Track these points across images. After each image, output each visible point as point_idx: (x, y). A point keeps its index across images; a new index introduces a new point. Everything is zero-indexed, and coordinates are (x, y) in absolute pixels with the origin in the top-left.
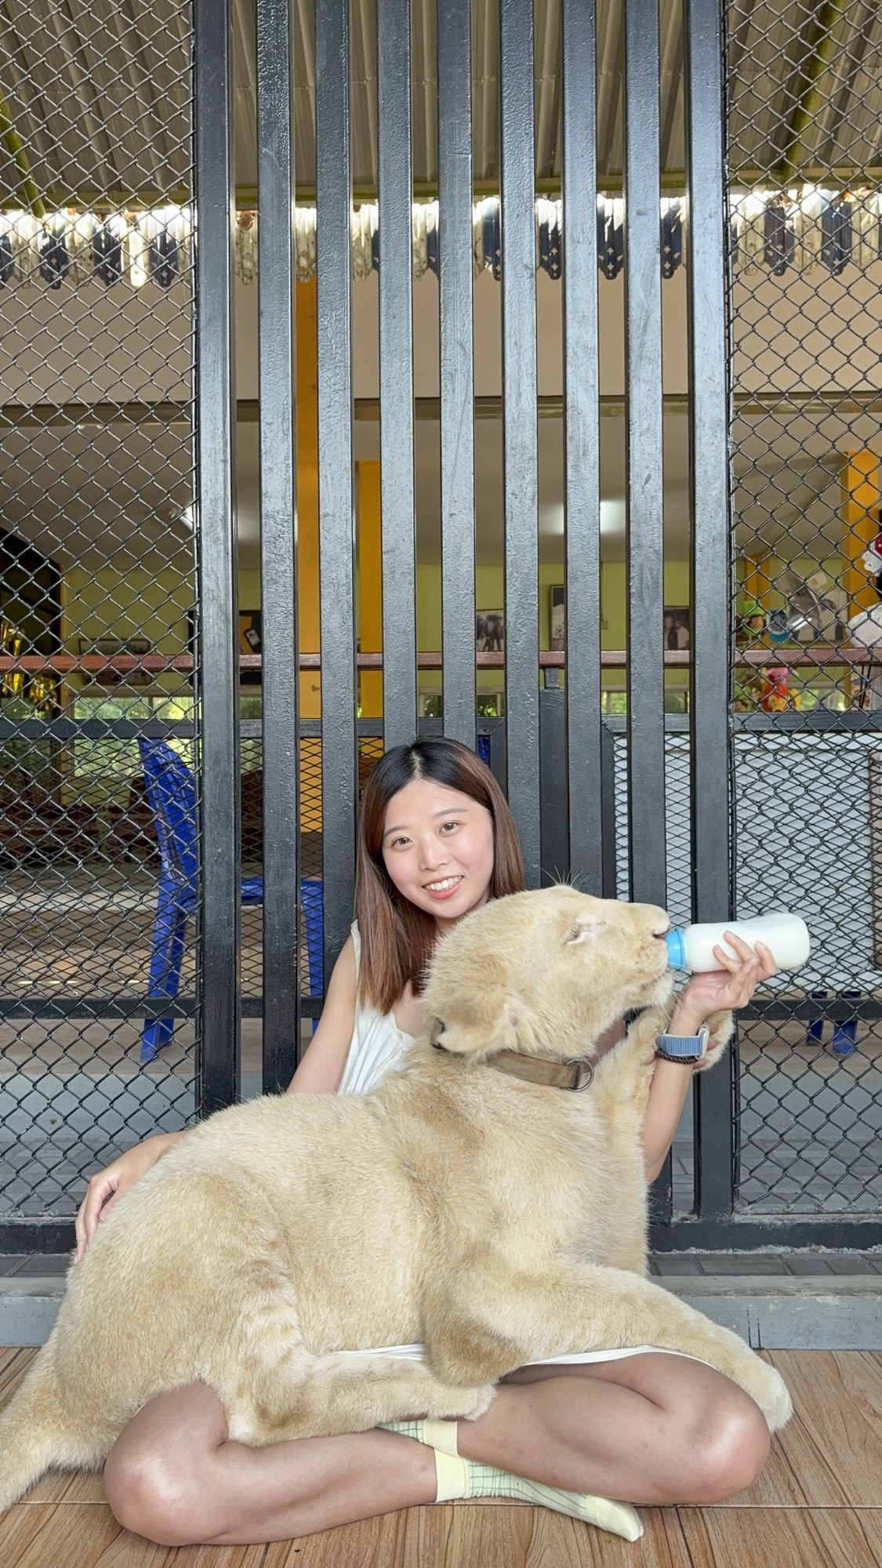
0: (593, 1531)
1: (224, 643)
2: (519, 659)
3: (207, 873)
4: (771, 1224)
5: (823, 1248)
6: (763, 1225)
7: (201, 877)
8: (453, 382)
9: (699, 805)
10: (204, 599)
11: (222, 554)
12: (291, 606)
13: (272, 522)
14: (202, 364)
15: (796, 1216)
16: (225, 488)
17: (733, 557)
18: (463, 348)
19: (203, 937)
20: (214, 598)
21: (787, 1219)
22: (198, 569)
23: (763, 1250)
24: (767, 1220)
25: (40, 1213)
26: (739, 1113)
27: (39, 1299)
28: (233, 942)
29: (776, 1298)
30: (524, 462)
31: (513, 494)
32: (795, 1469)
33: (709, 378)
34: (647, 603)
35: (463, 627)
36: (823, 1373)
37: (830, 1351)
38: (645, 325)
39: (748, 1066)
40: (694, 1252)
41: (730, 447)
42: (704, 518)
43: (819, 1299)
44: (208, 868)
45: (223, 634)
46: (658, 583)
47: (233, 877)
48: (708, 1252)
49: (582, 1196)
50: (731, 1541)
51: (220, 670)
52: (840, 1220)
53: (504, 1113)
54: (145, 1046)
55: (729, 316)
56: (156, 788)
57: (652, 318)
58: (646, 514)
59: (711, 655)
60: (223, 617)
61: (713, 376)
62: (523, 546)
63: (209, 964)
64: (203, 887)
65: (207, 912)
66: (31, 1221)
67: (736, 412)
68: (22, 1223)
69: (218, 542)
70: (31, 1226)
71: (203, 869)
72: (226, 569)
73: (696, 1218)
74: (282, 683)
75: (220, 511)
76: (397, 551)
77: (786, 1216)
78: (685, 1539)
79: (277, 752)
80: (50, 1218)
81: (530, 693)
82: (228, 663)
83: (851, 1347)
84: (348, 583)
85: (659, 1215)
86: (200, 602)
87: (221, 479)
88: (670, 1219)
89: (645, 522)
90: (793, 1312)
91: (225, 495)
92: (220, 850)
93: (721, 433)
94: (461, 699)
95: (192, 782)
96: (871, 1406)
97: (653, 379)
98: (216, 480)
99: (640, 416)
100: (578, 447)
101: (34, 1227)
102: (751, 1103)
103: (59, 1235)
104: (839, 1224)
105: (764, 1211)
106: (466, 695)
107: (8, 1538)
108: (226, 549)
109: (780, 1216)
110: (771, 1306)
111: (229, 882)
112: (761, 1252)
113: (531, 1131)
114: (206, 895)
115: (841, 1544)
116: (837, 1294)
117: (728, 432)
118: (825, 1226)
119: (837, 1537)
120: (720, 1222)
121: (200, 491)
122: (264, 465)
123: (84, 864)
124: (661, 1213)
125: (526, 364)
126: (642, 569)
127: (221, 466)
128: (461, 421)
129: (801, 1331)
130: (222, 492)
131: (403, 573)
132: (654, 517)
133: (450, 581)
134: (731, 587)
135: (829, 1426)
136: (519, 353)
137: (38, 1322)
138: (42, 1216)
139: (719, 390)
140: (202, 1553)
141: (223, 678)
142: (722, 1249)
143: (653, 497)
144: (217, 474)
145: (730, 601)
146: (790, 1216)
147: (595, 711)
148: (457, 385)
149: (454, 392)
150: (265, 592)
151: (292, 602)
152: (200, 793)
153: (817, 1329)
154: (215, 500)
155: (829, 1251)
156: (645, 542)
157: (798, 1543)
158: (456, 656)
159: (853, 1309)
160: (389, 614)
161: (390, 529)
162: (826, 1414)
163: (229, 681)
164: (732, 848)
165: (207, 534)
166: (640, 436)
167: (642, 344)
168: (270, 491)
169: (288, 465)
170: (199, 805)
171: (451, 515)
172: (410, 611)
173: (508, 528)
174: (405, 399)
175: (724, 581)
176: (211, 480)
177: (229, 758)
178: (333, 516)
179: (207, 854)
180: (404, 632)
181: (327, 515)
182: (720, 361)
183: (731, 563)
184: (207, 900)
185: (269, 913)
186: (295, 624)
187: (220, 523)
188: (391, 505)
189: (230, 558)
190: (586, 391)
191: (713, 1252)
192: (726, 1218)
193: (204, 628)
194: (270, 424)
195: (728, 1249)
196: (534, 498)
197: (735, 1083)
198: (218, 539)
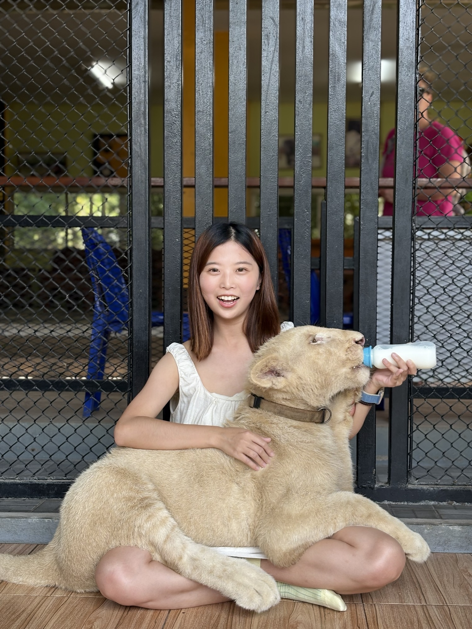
0: (322, 609)
1: (144, 180)
2: (301, 191)
3: (134, 303)
4: (427, 489)
5: (455, 503)
6: (423, 490)
7: (131, 305)
8: (268, 40)
9: (395, 270)
10: (133, 156)
11: (143, 132)
12: (179, 160)
13: (170, 115)
14: (133, 28)
15: (441, 486)
16: (145, 96)
17: (418, 137)
18: (274, 21)
19: (132, 336)
20: (139, 156)
21: (436, 487)
22: (130, 140)
23: (422, 503)
24: (425, 487)
25: (46, 478)
26: (412, 432)
27: (46, 520)
28: (148, 338)
29: (428, 527)
30: (306, 84)
31: (299, 101)
32: (424, 593)
33: (407, 39)
34: (370, 162)
35: (271, 173)
36: (449, 561)
37: (455, 553)
38: (373, 9)
39: (417, 408)
40: (387, 503)
41: (417, 76)
42: (402, 115)
43: (451, 528)
44: (135, 300)
45: (144, 175)
46: (376, 150)
47: (148, 305)
48: (394, 503)
49: (330, 477)
50: (386, 614)
51: (142, 195)
52: (464, 488)
53: (292, 440)
54: (85, 409)
55: (419, 4)
56: (107, 257)
57: (376, 5)
58: (371, 113)
59: (404, 190)
60: (143, 167)
61: (409, 38)
62: (304, 129)
63: (135, 350)
64: (132, 310)
65: (134, 323)
66: (41, 482)
67: (421, 57)
68: (37, 482)
69: (141, 126)
70: (42, 484)
71: (132, 301)
72: (145, 140)
73: (388, 485)
74: (174, 202)
75: (142, 109)
76: (237, 132)
77: (436, 486)
78: (365, 613)
79: (171, 239)
80: (51, 480)
81: (306, 209)
82: (145, 191)
83: (466, 552)
84: (210, 149)
85: (368, 483)
86: (131, 158)
87: (143, 91)
88: (374, 486)
89: (370, 117)
90: (437, 534)
91: (145, 100)
92: (141, 291)
93: (412, 69)
94: (270, 212)
95: (126, 254)
96: (469, 573)
97: (376, 39)
98: (140, 92)
99: (368, 59)
100: (335, 76)
101: (44, 485)
102: (419, 427)
103: (56, 489)
104: (463, 490)
105: (424, 483)
106: (272, 210)
107: (48, 606)
108: (145, 129)
109: (433, 486)
110: (426, 531)
111: (146, 307)
112: (422, 504)
113: (305, 449)
114: (134, 314)
115: (438, 616)
116: (461, 525)
117: (416, 68)
118: (456, 491)
119: (437, 614)
120: (401, 488)
121: (132, 98)
122: (166, 84)
123: (70, 296)
124: (369, 482)
125: (308, 31)
126: (368, 143)
127: (143, 85)
128: (272, 61)
129: (441, 543)
130: (143, 99)
131: (239, 144)
132: (375, 115)
133: (265, 148)
134: (416, 153)
135: (445, 579)
136: (304, 25)
137: (46, 531)
138: (47, 479)
139: (411, 46)
140: (139, 613)
141: (143, 199)
142: (401, 502)
143: (374, 104)
144: (140, 89)
145: (415, 161)
146: (438, 486)
147: (341, 219)
148: (270, 42)
149: (268, 45)
150: (166, 153)
151: (180, 158)
152: (130, 260)
153: (449, 543)
154: (139, 103)
155: (458, 504)
156: (370, 129)
157: (418, 615)
158: (267, 189)
159: (468, 533)
160: (232, 165)
161: (233, 119)
162: (445, 575)
163: (146, 201)
164: (412, 293)
165: (135, 121)
166: (369, 70)
167: (371, 20)
168: (169, 98)
169: (179, 84)
170: (130, 267)
171: (266, 112)
172: (243, 164)
173: (296, 120)
174: (242, 49)
175: (412, 149)
176: (137, 92)
177: (146, 242)
178: (203, 112)
179: (134, 293)
180: (240, 175)
181: (200, 111)
182: (413, 29)
183: (417, 140)
184: (134, 317)
185: (167, 324)
186: (181, 170)
187: (142, 115)
188: (234, 106)
189: (147, 134)
190: (340, 46)
191: (396, 503)
192: (403, 486)
193: (133, 172)
194: (168, 61)
195: (404, 502)
196: (311, 104)
197: (410, 416)
198: (141, 124)
